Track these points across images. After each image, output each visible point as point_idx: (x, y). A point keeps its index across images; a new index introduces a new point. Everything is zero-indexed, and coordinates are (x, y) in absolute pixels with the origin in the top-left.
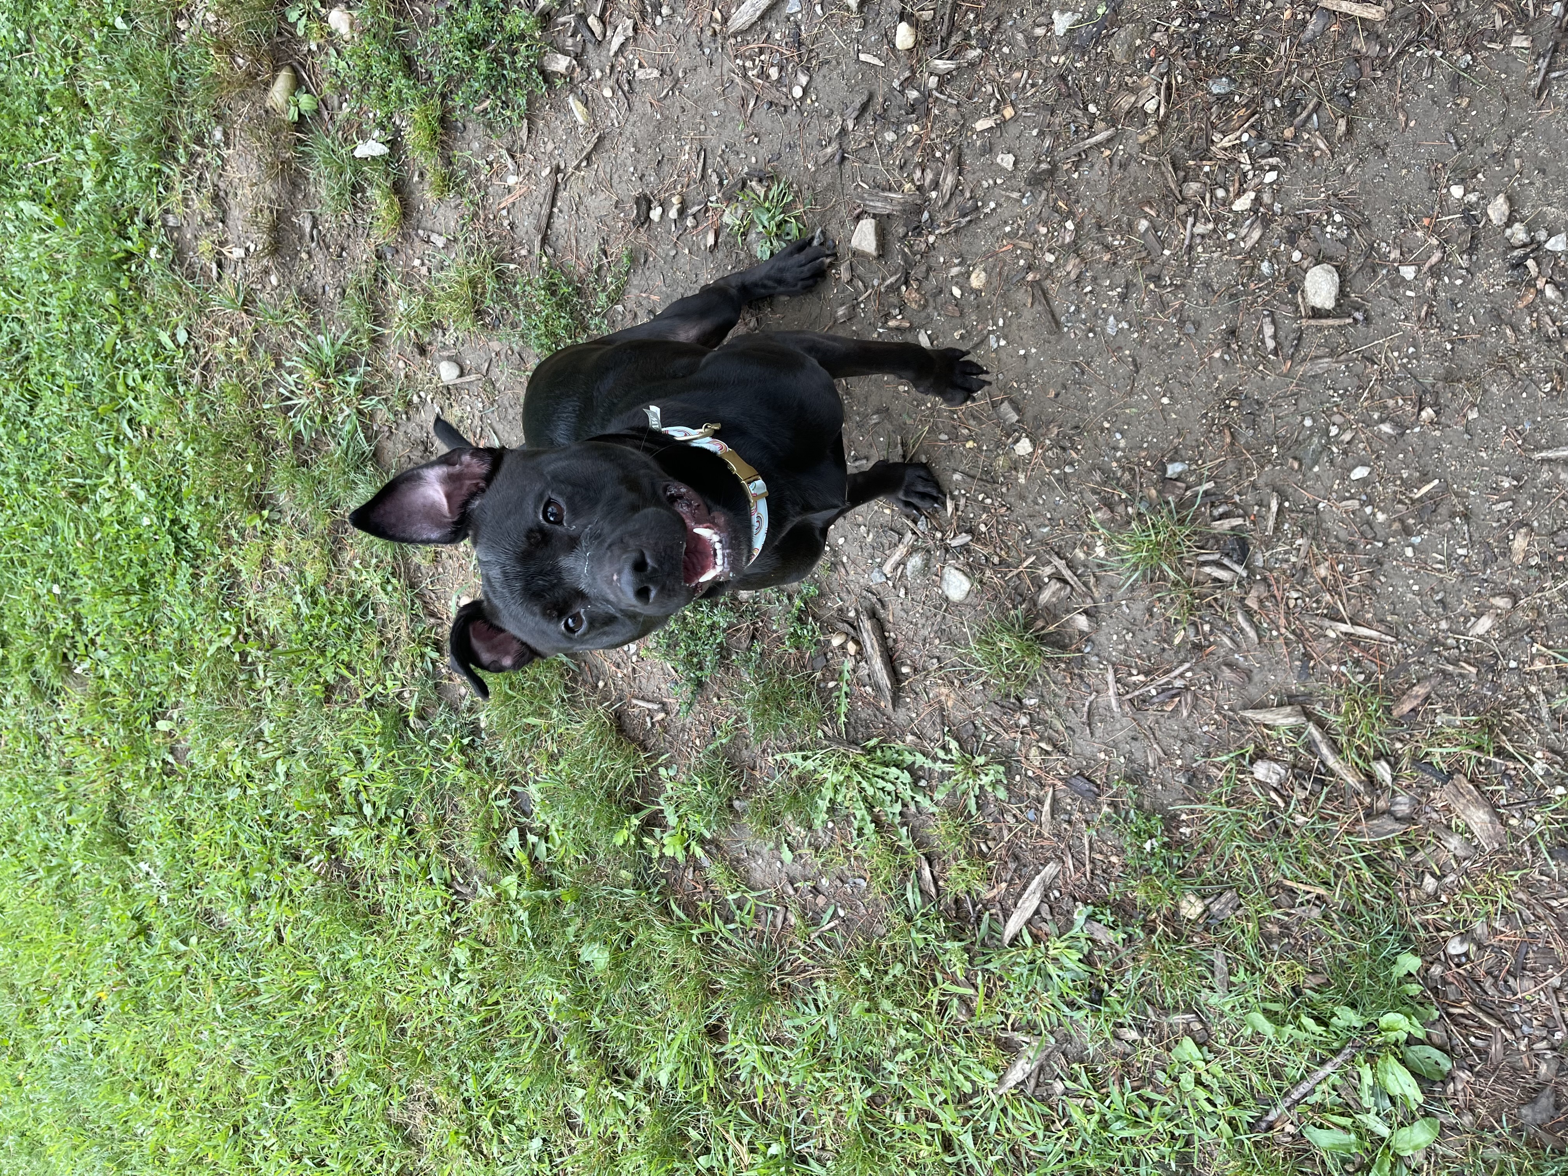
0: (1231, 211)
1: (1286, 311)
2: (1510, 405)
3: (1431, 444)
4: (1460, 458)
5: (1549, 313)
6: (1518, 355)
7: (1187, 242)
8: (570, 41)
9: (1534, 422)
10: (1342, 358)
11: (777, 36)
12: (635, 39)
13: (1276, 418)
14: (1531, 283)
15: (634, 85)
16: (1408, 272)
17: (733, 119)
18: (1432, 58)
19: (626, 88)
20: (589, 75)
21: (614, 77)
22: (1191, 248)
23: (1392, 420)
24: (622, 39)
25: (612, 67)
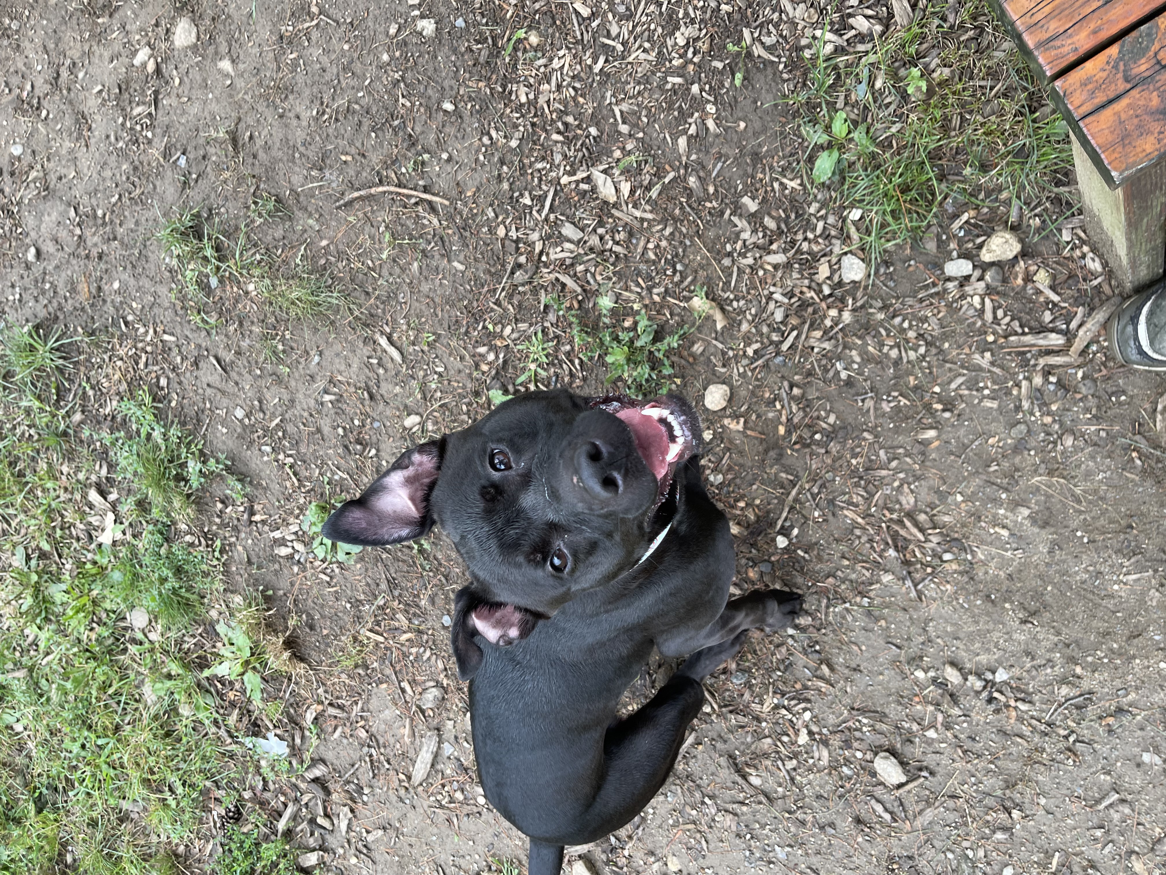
0: (799, 746)
1: (879, 791)
2: (1058, 783)
3: (1034, 831)
4: (1057, 831)
5: (1032, 717)
6: (1036, 749)
7: (788, 778)
8: (311, 841)
9: (1081, 786)
10: (937, 804)
11: (448, 772)
12: (355, 817)
13: (928, 862)
14: (1007, 706)
15: (369, 846)
16: (931, 734)
17: (448, 836)
18: (847, 609)
19: (365, 851)
20: (335, 854)
21: (353, 847)
22: (792, 779)
23: (999, 829)
24: (346, 822)
25: (349, 842)
